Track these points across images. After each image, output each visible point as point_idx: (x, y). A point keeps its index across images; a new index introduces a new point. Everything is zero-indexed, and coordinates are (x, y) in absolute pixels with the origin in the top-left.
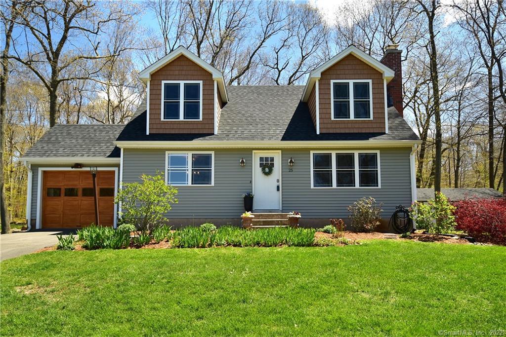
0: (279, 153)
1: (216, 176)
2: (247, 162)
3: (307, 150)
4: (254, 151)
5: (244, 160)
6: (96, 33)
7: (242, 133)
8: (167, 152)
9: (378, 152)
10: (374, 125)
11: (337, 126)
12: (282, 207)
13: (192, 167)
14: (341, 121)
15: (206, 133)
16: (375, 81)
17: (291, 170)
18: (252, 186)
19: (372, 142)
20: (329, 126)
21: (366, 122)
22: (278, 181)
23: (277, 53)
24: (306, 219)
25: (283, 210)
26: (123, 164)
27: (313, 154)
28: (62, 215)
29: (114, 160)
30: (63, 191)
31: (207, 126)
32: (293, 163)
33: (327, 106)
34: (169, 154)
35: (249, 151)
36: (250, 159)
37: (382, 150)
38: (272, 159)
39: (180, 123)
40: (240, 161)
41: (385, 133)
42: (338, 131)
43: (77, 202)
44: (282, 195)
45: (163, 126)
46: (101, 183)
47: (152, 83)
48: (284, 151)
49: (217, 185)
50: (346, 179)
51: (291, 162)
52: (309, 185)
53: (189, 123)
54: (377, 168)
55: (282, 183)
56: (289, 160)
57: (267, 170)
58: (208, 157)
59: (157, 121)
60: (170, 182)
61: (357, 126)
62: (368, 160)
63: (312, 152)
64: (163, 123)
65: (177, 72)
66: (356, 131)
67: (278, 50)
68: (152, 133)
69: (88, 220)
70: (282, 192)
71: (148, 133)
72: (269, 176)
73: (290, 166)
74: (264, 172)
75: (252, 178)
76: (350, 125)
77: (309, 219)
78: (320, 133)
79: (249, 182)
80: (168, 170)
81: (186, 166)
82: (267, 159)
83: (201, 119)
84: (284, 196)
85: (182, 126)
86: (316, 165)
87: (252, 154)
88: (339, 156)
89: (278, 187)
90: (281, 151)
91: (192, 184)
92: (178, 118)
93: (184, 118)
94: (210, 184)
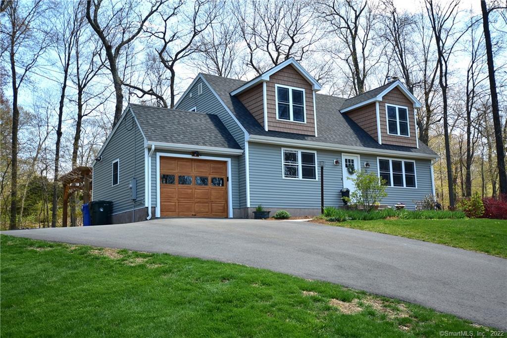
0: (357, 157)
1: (319, 173)
3: (375, 156)
8: (282, 149)
9: (414, 162)
13: (302, 164)
14: (393, 135)
15: (310, 135)
16: (410, 109)
18: (343, 183)
20: (386, 139)
21: (406, 138)
23: (165, 21)
26: (249, 156)
28: (177, 204)
30: (177, 179)
31: (310, 129)
32: (369, 166)
33: (384, 123)
34: (284, 150)
35: (339, 153)
37: (416, 160)
38: (353, 161)
39: (291, 123)
41: (416, 148)
42: (392, 143)
43: (191, 190)
45: (278, 125)
46: (212, 172)
47: (268, 85)
51: (367, 164)
53: (297, 124)
54: (414, 174)
57: (350, 170)
58: (312, 156)
59: (274, 120)
60: (286, 176)
61: (402, 141)
64: (277, 121)
65: (286, 79)
66: (401, 145)
67: (167, 17)
68: (270, 129)
69: (202, 209)
71: (267, 130)
72: (352, 175)
73: (366, 168)
75: (342, 176)
76: (398, 140)
79: (341, 179)
80: (285, 165)
81: (298, 162)
82: (349, 161)
83: (305, 122)
85: (292, 127)
87: (341, 156)
90: (359, 155)
91: (303, 178)
92: (289, 119)
93: (293, 120)
94: (314, 179)
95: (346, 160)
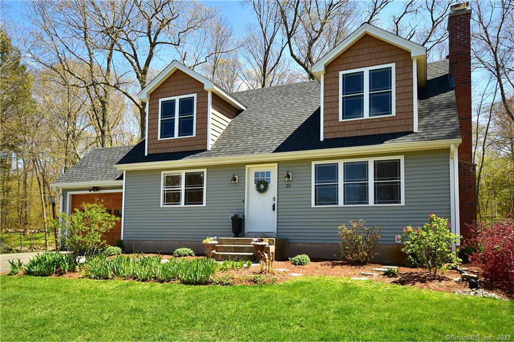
0: (275, 166)
1: (208, 196)
2: (240, 178)
3: (308, 161)
4: (247, 166)
5: (236, 177)
6: (178, 45)
8: (162, 173)
9: (402, 158)
10: (398, 123)
11: (347, 128)
12: (278, 229)
13: (185, 187)
14: (352, 121)
15: (199, 149)
16: (401, 64)
17: (288, 186)
18: (244, 206)
19: (388, 146)
20: (336, 129)
21: (385, 119)
22: (273, 199)
24: (305, 245)
25: (278, 232)
26: (125, 186)
27: (315, 165)
29: (118, 183)
31: (200, 142)
32: (291, 177)
33: (334, 105)
34: (164, 174)
35: (242, 166)
36: (243, 175)
37: (407, 154)
38: (269, 174)
40: (231, 177)
41: (412, 132)
42: (348, 135)
44: (278, 215)
45: (160, 146)
46: (115, 204)
47: (151, 103)
48: (280, 163)
49: (208, 205)
50: (357, 194)
52: (308, 203)
53: (183, 140)
54: (400, 179)
55: (278, 202)
56: (286, 175)
60: (165, 203)
61: (373, 125)
62: (387, 170)
63: (313, 163)
64: (159, 142)
65: (173, 88)
66: (371, 133)
70: (278, 212)
71: (146, 155)
72: (264, 193)
73: (287, 181)
74: (257, 190)
75: (244, 196)
76: (363, 126)
77: (309, 245)
78: (324, 139)
79: (241, 201)
80: (165, 191)
82: (263, 174)
84: (279, 217)
85: (177, 144)
86: (318, 178)
87: (245, 170)
88: (347, 167)
89: (274, 206)
90: (276, 164)
91: (185, 204)
92: (174, 136)
93: (179, 136)
94: (202, 204)
95: (257, 174)
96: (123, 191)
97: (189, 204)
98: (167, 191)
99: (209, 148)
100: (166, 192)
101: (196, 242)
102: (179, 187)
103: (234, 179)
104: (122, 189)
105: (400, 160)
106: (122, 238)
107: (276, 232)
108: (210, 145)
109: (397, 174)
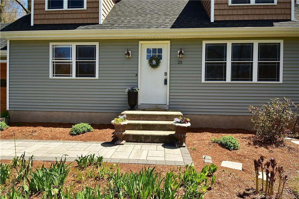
1: (101, 69)
2: (133, 53)
3: (198, 41)
4: (140, 42)
5: (130, 52)
7: (129, 22)
8: (51, 44)
10: (278, 11)
11: (235, 12)
12: (170, 102)
13: (76, 59)
14: (239, 6)
15: (91, 23)
17: (180, 63)
18: (137, 80)
20: (225, 12)
21: (270, 7)
22: (166, 74)
25: (170, 105)
27: (206, 44)
29: (2, 53)
31: (91, 16)
32: (183, 54)
34: (53, 46)
35: (135, 42)
36: (136, 50)
37: (286, 39)
38: (160, 51)
39: (64, 12)
40: (125, 52)
41: (290, 20)
42: (235, 18)
44: (170, 89)
45: (47, 17)
48: (173, 41)
49: (101, 78)
51: (181, 53)
52: (199, 79)
53: (73, 12)
54: (279, 60)
55: (170, 77)
56: (179, 52)
57: (154, 62)
58: (93, 49)
59: (41, 12)
60: (55, 75)
61: (258, 12)
63: (204, 43)
64: (47, 13)
66: (256, 18)
70: (170, 86)
71: (32, 24)
72: (156, 69)
73: (180, 58)
74: (150, 65)
75: (138, 70)
79: (135, 75)
80: (54, 62)
81: (70, 58)
82: (154, 50)
83: (85, 8)
84: (172, 91)
85: (66, 16)
86: (208, 56)
87: (138, 45)
88: (235, 47)
89: (166, 81)
90: (169, 42)
91: (77, 76)
92: (63, 8)
93: (68, 8)
94: (95, 76)
95: (148, 51)
96: (8, 61)
97: (80, 76)
98: (56, 62)
99: (101, 22)
100: (55, 64)
101: (89, 114)
102: (69, 59)
103: (128, 54)
104: (6, 59)
105: (280, 43)
106: (8, 109)
107: (168, 104)
108: (102, 19)
109: (277, 56)
